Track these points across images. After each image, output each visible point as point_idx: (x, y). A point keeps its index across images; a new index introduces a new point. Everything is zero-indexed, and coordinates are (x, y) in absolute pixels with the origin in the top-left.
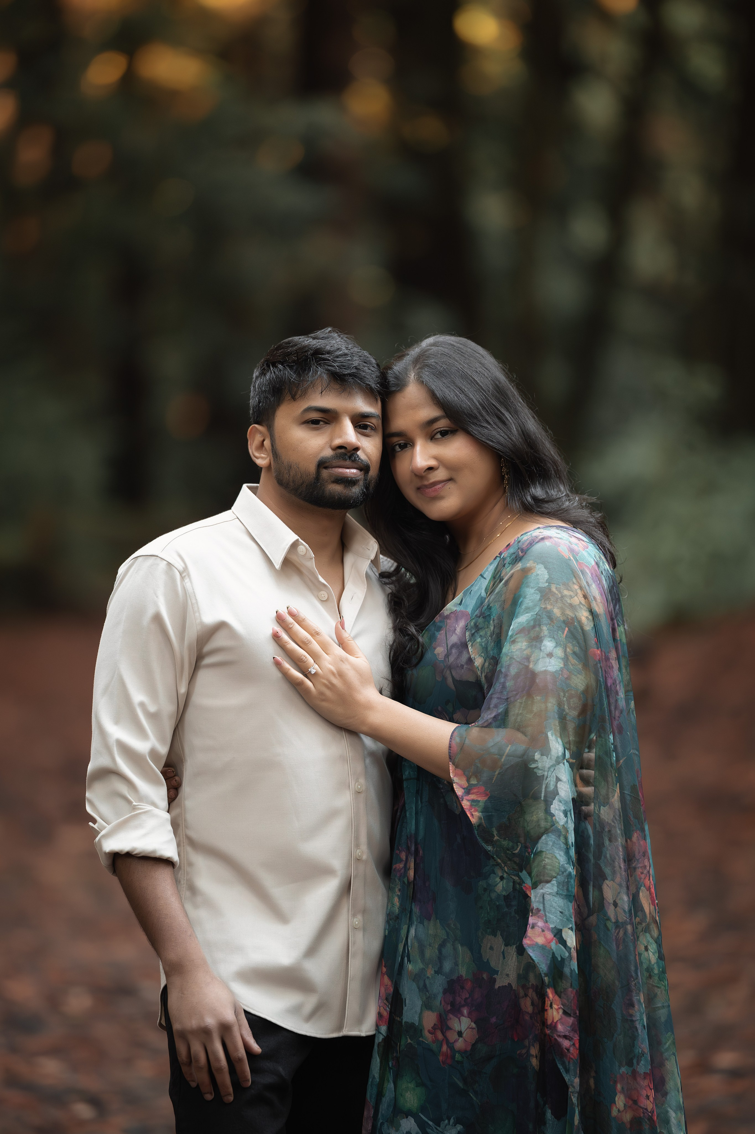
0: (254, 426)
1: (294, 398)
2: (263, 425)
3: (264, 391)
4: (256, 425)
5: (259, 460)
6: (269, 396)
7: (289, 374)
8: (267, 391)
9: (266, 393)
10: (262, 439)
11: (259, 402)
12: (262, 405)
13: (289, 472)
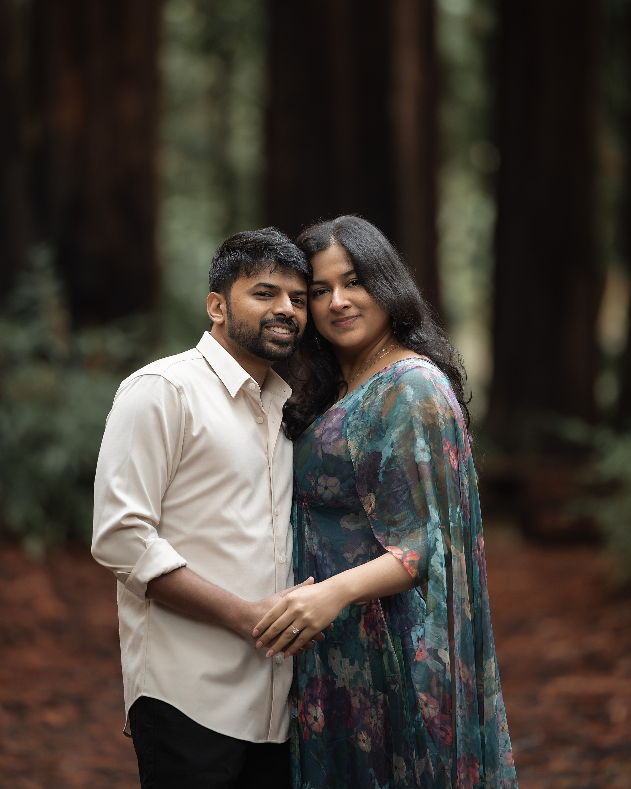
0: (213, 293)
1: (248, 275)
2: (220, 293)
3: (224, 268)
4: (214, 293)
5: (215, 318)
6: (228, 273)
7: (246, 257)
8: (226, 269)
9: (225, 270)
10: (218, 303)
11: (219, 276)
12: (222, 279)
13: (240, 327)
